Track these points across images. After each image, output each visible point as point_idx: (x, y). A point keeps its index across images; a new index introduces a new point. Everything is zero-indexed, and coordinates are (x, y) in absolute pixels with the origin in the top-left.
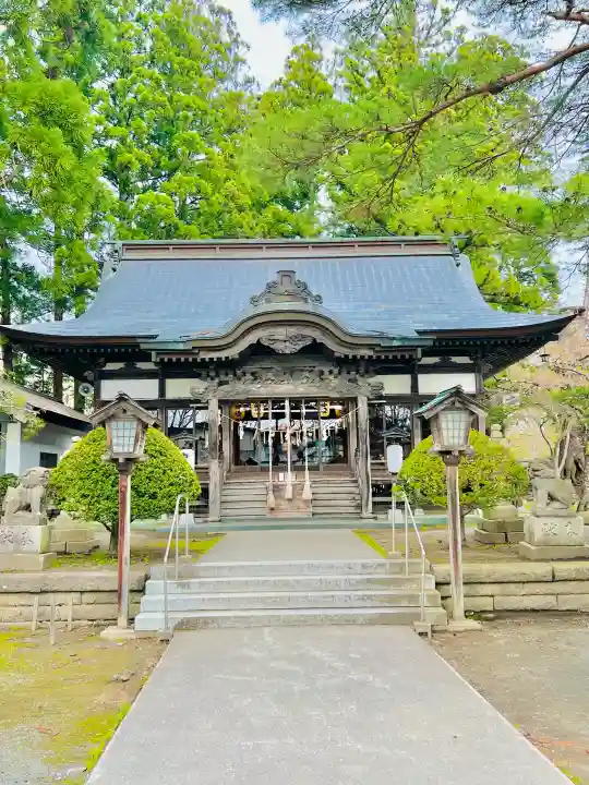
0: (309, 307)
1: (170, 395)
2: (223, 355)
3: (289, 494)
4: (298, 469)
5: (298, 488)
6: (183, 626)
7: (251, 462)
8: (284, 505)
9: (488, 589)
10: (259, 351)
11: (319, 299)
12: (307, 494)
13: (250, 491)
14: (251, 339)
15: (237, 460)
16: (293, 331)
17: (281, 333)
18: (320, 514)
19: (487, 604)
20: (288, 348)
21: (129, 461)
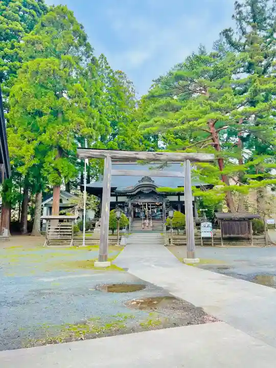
0: (151, 183)
1: (118, 201)
2: (132, 193)
3: (147, 225)
4: (149, 219)
5: (149, 224)
6: (128, 244)
7: (138, 217)
8: (146, 227)
9: (178, 240)
10: (140, 193)
11: (154, 181)
12: (151, 225)
13: (138, 224)
14: (139, 190)
15: (135, 217)
16: (148, 188)
17: (145, 189)
18: (154, 230)
19: (178, 243)
20: (147, 192)
21: (119, 218)
